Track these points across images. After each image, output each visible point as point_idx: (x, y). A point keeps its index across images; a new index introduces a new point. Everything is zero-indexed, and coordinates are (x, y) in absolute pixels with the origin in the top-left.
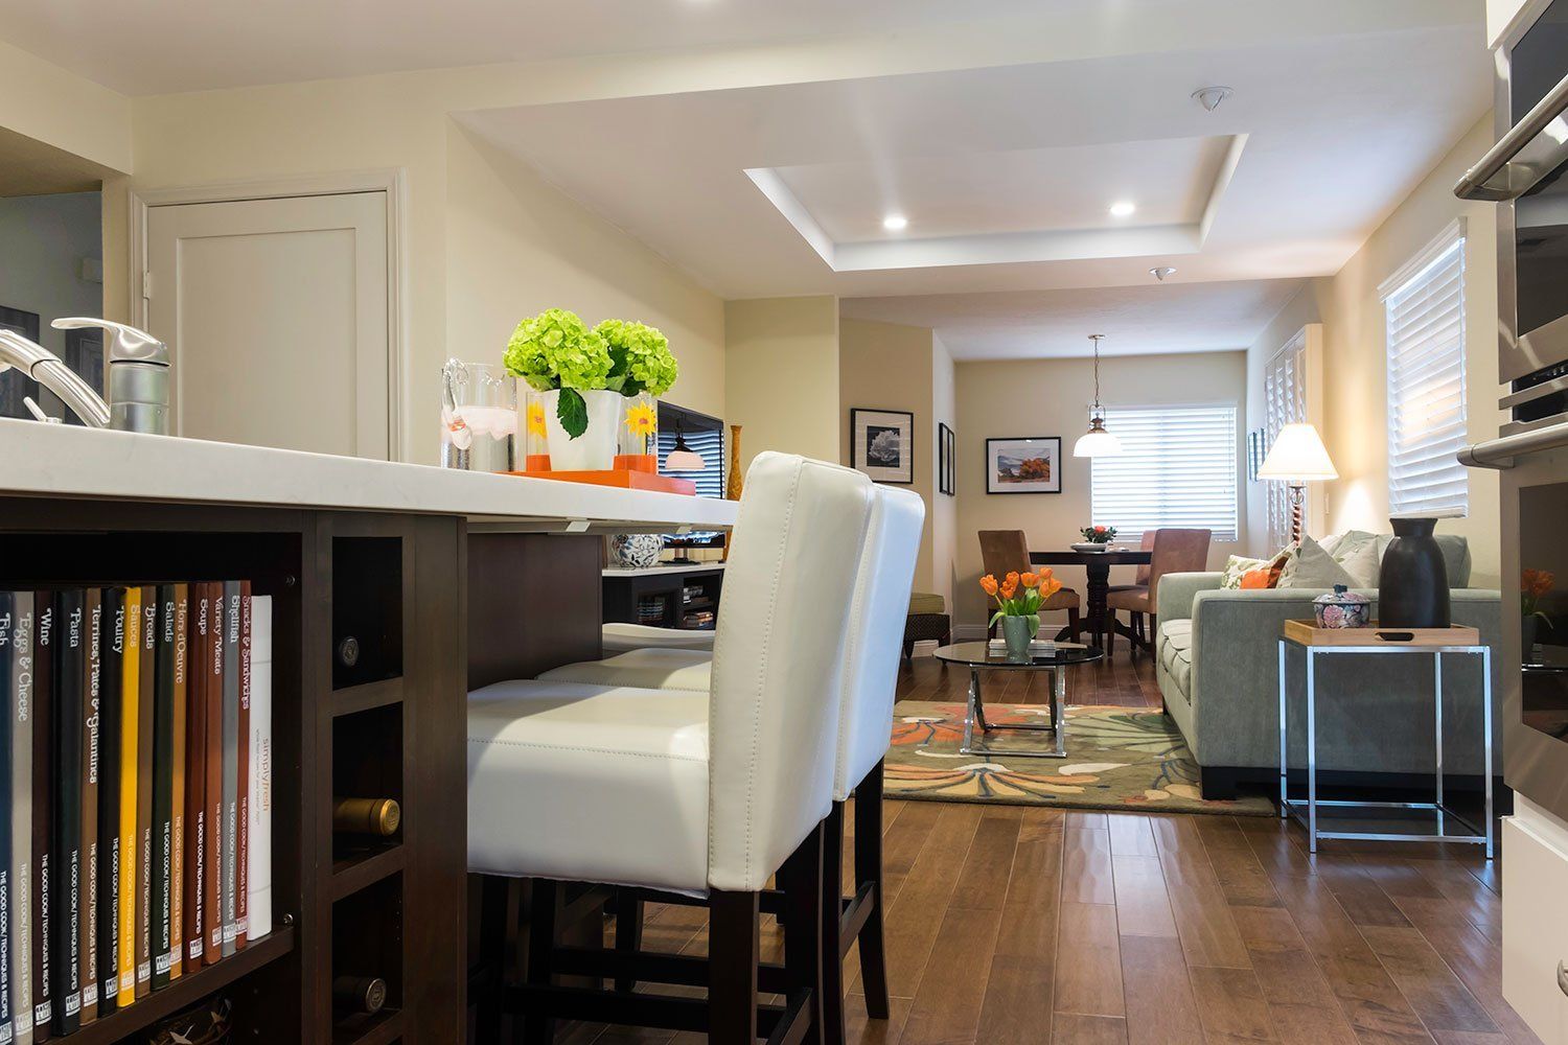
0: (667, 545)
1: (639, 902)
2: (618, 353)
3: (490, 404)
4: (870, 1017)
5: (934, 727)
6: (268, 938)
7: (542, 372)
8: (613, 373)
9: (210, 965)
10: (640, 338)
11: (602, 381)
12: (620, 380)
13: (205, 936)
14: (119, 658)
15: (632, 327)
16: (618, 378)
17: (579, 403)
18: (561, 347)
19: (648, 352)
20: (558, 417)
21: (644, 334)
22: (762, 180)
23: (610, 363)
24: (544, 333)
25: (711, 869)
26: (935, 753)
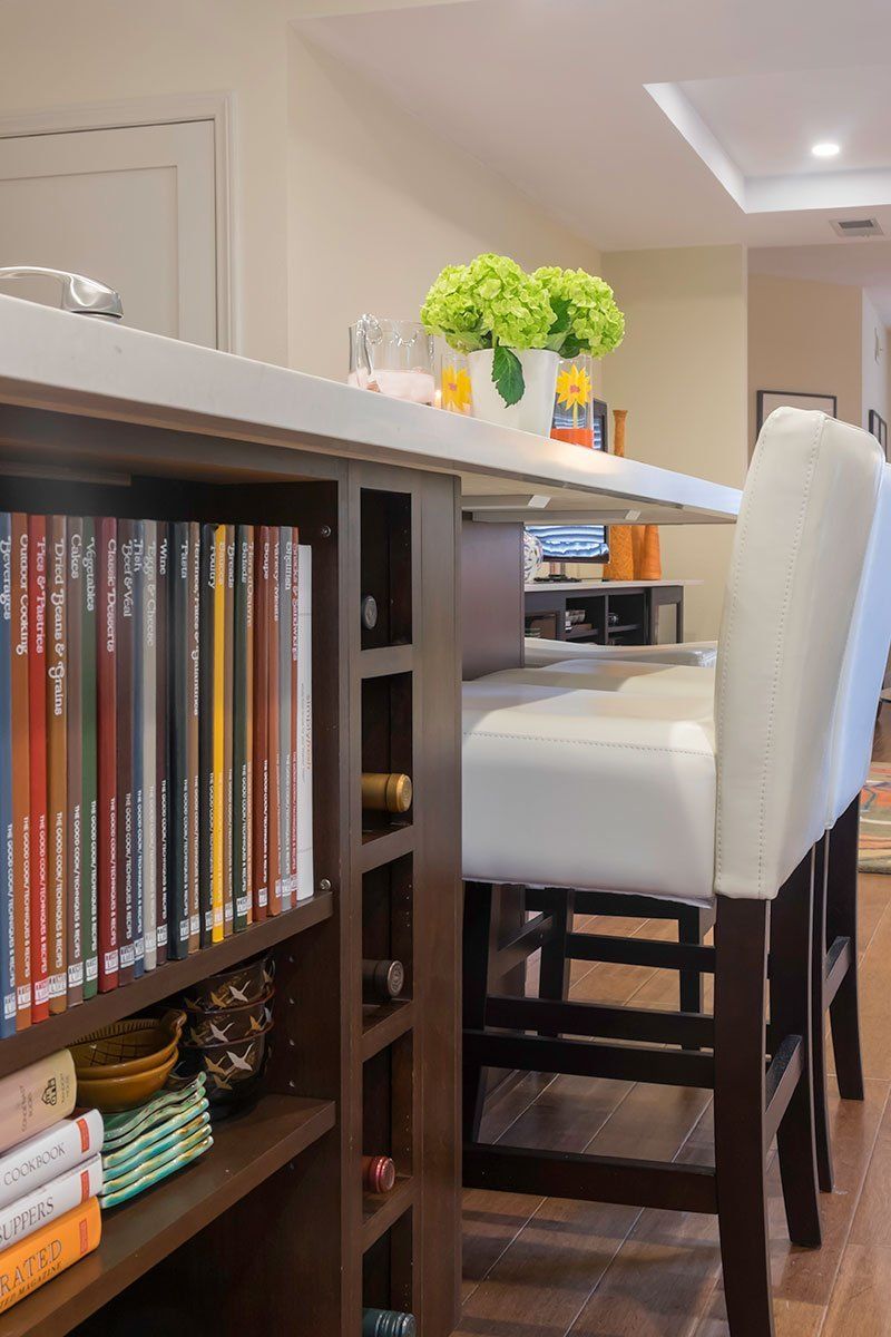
0: (546, 558)
1: (566, 960)
2: (559, 305)
3: (403, 367)
4: (842, 1097)
5: (877, 792)
6: (311, 900)
7: (473, 329)
8: (554, 330)
9: (273, 916)
10: (583, 289)
11: (544, 339)
12: (560, 337)
13: (269, 886)
14: (211, 591)
15: (572, 276)
16: (559, 334)
17: (515, 364)
18: (499, 298)
19: (593, 304)
20: (493, 381)
21: (587, 283)
22: (664, 97)
23: (552, 318)
24: (478, 282)
25: (718, 874)
26: (879, 819)
